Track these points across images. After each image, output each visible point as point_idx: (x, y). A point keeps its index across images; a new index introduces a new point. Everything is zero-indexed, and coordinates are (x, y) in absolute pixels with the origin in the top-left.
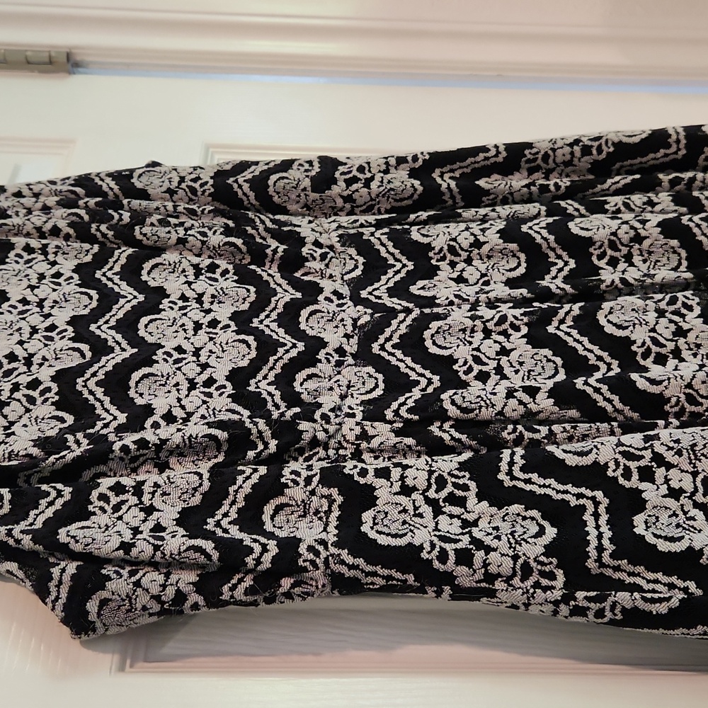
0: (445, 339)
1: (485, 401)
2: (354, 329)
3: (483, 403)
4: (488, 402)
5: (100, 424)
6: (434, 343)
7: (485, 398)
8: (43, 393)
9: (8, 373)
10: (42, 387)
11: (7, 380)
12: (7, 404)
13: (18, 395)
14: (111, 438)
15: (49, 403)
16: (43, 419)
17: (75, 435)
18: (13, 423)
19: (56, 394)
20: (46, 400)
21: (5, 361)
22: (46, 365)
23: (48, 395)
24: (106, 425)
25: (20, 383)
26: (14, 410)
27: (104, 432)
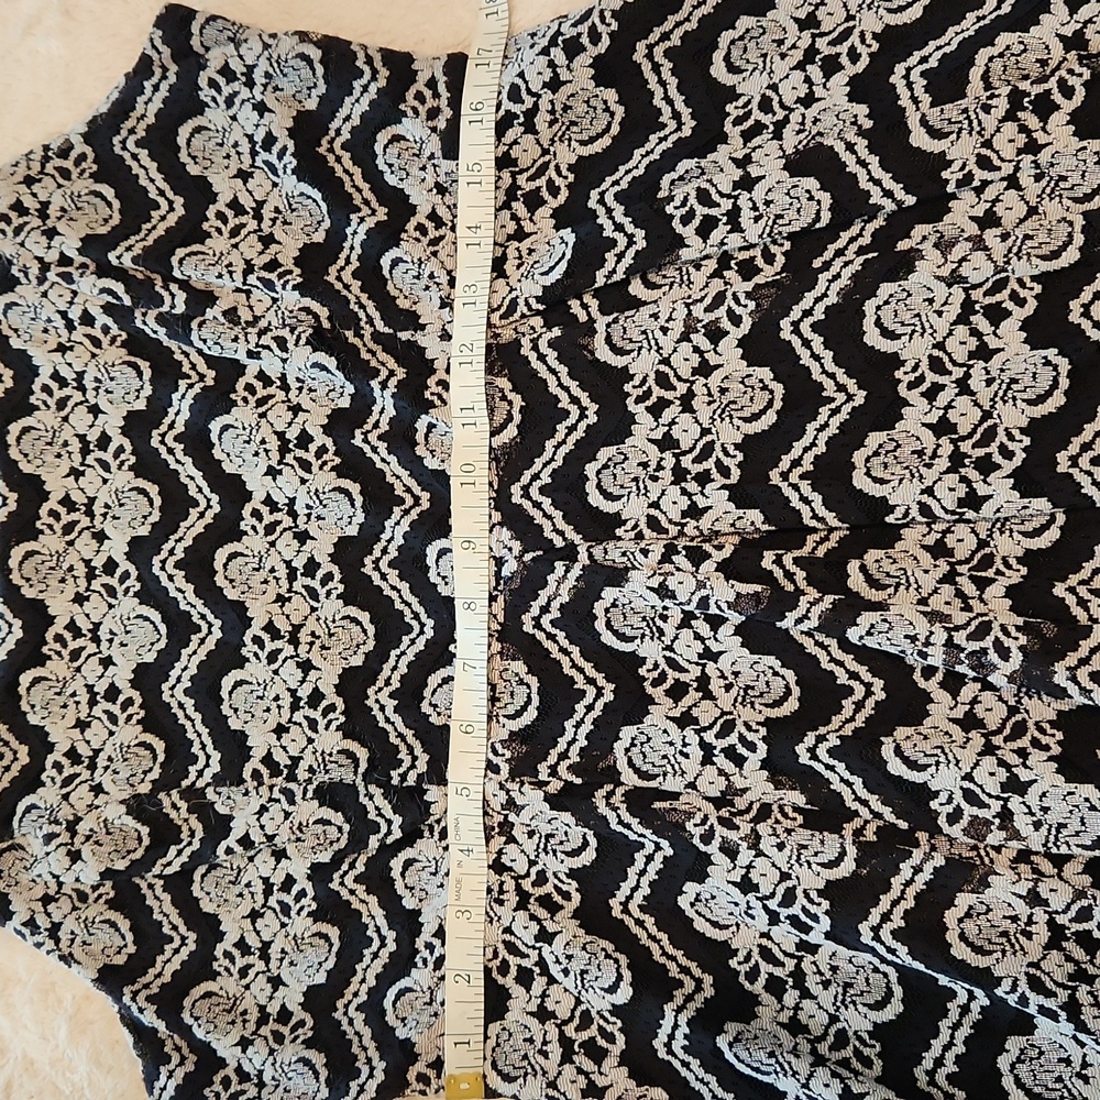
0: (625, 617)
1: (673, 766)
2: (498, 584)
3: (669, 768)
4: (677, 767)
5: (193, 770)
6: (609, 625)
7: (673, 761)
8: (124, 708)
9: (75, 655)
10: (121, 698)
11: (76, 664)
12: (88, 725)
13: (97, 711)
14: (210, 794)
15: (134, 721)
16: (129, 747)
17: (170, 796)
18: (97, 752)
19: (141, 707)
20: (129, 718)
21: (68, 636)
22: (117, 641)
23: (131, 710)
24: (200, 774)
25: (96, 690)
26: (96, 733)
27: (200, 784)
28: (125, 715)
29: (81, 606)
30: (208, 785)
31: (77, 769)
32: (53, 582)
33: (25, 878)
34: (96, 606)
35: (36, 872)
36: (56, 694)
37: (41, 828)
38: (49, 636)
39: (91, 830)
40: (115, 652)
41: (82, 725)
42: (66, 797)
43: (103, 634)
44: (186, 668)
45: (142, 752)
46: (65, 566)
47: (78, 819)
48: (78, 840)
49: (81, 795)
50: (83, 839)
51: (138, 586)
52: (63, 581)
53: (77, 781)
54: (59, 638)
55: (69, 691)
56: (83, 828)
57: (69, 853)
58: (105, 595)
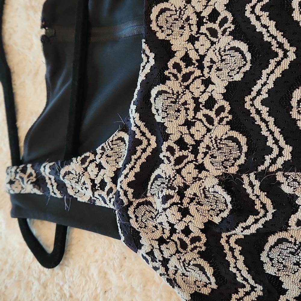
8: (218, 113)
9: (186, 77)
10: (216, 106)
11: (186, 84)
12: (193, 124)
13: (200, 115)
14: (280, 177)
15: (224, 122)
16: (221, 140)
17: (249, 176)
18: (198, 143)
19: (229, 113)
20: (221, 120)
21: (183, 64)
22: (215, 67)
23: (223, 115)
24: (274, 161)
25: (200, 100)
26: (199, 130)
27: (273, 169)
28: (218, 118)
29: (193, 44)
30: (279, 170)
31: (185, 153)
32: (176, 29)
33: (151, 224)
34: (203, 44)
35: (159, 221)
36: (172, 102)
37: (162, 191)
38: (170, 64)
39: (195, 194)
40: (213, 75)
41: (189, 124)
42: (179, 171)
43: (206, 63)
44: (265, 84)
45: (231, 143)
46: (184, 17)
47: (186, 187)
48: (186, 201)
49: (190, 171)
50: (188, 200)
51: (233, 27)
52: (182, 27)
53: (185, 161)
54: (176, 66)
55: (182, 101)
56: (189, 193)
57: (180, 210)
58: (209, 36)
